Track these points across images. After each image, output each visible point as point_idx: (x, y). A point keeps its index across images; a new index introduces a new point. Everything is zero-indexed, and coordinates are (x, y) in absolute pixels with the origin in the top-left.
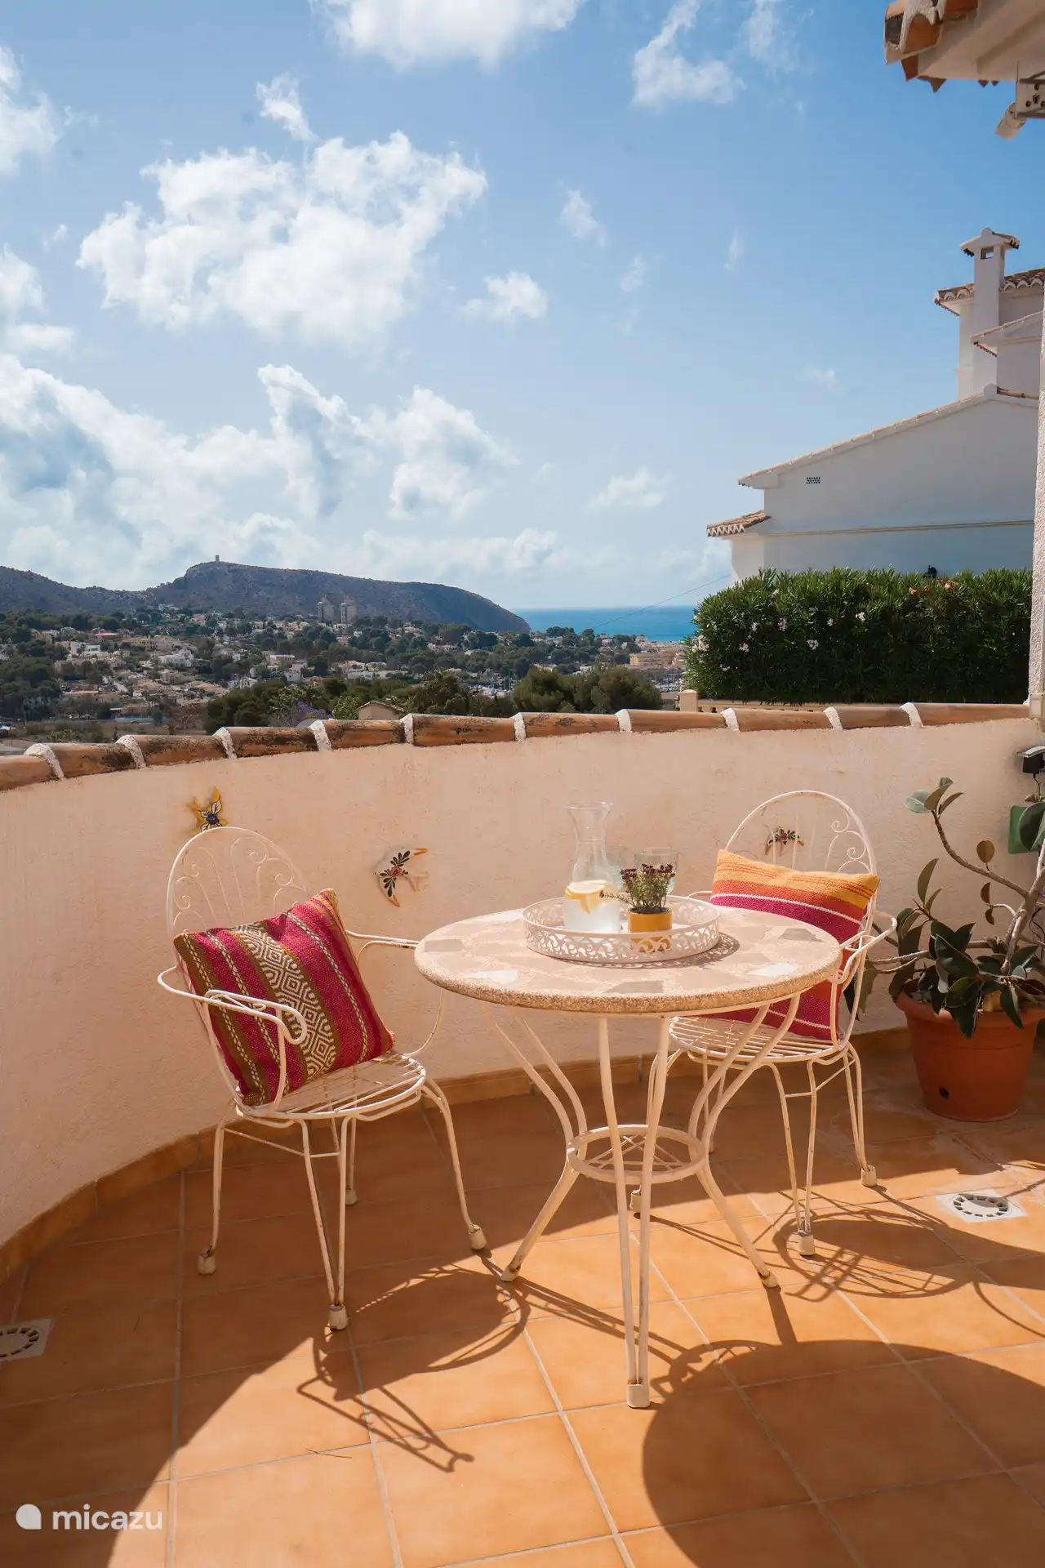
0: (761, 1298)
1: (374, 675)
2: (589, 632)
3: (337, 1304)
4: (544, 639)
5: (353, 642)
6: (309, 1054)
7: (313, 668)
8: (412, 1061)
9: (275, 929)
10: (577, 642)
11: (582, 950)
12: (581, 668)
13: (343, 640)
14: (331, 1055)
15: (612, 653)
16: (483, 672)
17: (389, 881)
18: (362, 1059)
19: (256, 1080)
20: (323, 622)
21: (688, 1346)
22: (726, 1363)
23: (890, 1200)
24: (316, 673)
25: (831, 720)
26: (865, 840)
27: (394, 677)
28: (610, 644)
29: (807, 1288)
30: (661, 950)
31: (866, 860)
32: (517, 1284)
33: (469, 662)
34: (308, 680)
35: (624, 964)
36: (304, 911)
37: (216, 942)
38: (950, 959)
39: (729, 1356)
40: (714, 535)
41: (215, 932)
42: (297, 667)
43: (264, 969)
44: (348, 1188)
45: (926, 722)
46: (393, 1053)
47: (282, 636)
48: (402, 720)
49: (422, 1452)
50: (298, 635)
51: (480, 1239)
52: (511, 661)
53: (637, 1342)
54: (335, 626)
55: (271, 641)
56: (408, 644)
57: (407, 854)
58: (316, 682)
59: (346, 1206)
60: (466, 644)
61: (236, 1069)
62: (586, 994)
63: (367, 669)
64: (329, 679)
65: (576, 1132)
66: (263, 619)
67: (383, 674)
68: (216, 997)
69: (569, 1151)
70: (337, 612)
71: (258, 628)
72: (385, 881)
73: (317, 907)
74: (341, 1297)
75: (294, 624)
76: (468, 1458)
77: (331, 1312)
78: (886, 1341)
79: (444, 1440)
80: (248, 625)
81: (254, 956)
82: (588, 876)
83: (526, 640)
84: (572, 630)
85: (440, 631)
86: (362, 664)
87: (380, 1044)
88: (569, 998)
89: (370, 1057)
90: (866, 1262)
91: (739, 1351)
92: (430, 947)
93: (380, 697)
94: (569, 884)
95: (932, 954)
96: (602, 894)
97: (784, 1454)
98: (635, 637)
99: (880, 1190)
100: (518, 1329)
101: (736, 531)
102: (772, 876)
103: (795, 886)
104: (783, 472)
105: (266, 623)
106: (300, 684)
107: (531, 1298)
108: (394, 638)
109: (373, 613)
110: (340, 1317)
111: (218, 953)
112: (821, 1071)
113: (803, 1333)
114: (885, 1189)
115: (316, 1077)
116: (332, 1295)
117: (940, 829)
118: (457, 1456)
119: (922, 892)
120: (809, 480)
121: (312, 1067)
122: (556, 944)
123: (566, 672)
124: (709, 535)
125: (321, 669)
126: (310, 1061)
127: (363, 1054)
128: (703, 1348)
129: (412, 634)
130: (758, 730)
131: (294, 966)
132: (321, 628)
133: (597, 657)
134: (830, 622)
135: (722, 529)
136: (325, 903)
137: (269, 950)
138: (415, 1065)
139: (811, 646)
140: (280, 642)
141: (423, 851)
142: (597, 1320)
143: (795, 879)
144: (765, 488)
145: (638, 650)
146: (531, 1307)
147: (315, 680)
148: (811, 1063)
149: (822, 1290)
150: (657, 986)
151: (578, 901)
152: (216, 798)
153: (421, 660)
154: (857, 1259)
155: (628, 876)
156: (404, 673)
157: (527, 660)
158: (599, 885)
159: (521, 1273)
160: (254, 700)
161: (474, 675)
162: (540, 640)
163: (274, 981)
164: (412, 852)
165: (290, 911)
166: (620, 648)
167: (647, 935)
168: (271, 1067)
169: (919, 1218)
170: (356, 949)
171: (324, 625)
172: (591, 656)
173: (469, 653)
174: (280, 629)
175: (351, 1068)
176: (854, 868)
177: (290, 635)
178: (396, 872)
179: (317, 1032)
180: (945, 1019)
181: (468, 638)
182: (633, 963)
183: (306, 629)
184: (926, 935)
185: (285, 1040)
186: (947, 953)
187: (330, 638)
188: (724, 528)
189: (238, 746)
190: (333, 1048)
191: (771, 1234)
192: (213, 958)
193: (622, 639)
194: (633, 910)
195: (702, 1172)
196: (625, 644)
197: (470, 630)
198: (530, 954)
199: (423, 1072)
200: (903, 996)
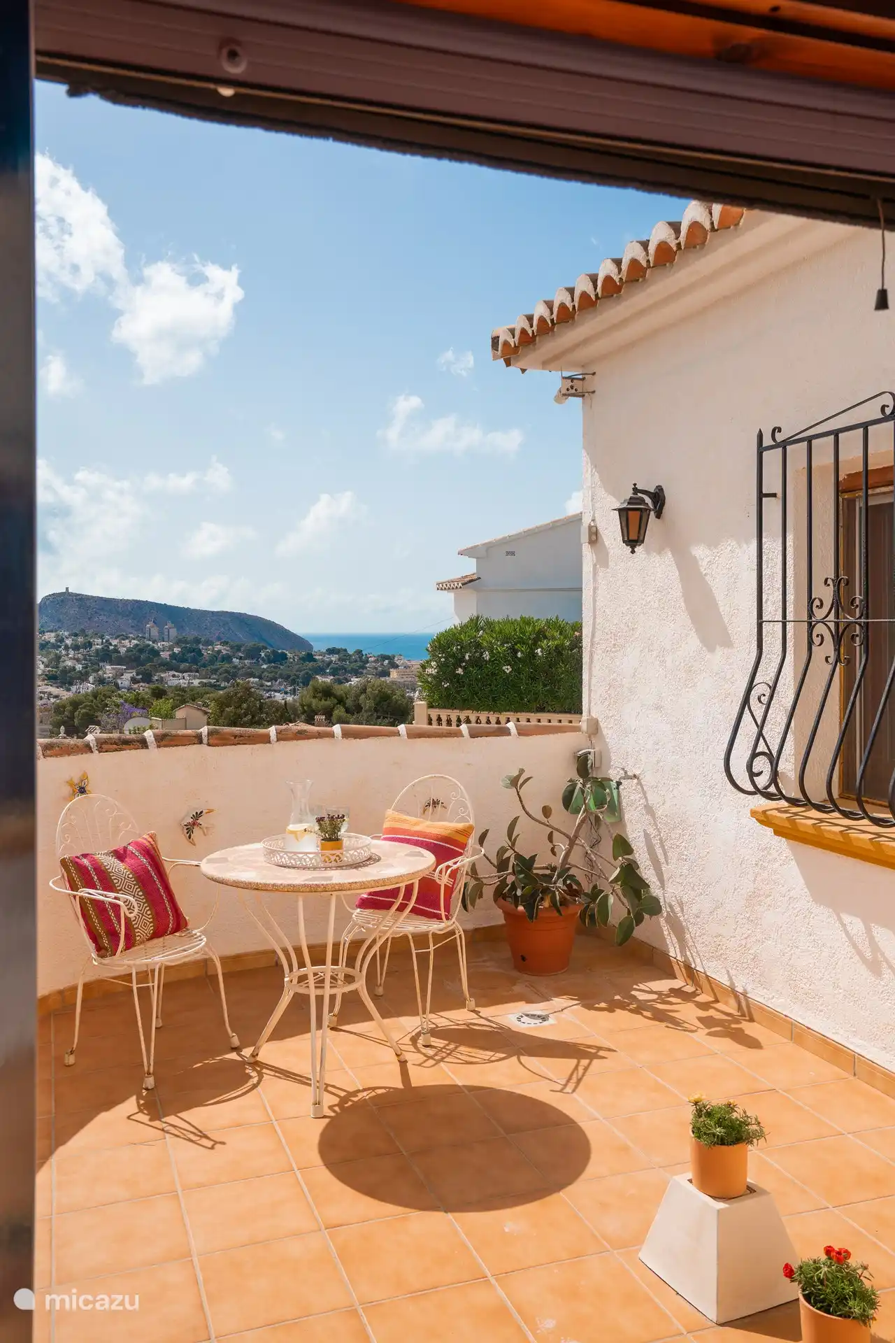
0: (396, 1068)
1: (189, 683)
2: (359, 652)
3: (149, 1073)
4: (324, 656)
5: (173, 656)
6: (137, 928)
7: (140, 677)
8: (198, 934)
9: (120, 855)
10: (350, 659)
11: (292, 861)
12: (352, 679)
13: (165, 655)
14: (150, 929)
15: (376, 668)
16: (276, 681)
17: (190, 829)
18: (169, 932)
19: (105, 942)
20: (150, 640)
21: (351, 1089)
22: (370, 1098)
23: (481, 1017)
24: (143, 680)
25: (464, 733)
26: (469, 805)
27: (204, 685)
28: (375, 662)
29: (425, 1061)
30: (335, 860)
31: (469, 815)
32: (256, 1064)
33: (265, 673)
34: (136, 686)
35: (315, 868)
36: (137, 844)
37: (85, 862)
38: (523, 875)
39: (373, 1094)
40: (442, 589)
41: (85, 856)
42: (127, 676)
43: (113, 878)
44: (157, 1017)
45: (519, 734)
46: (188, 930)
47: (116, 651)
48: (201, 730)
49: (198, 1142)
50: (129, 650)
51: (236, 1041)
52: (298, 673)
53: (318, 1087)
54: (159, 644)
55: (107, 655)
56: (217, 659)
57: (201, 812)
58: (143, 689)
59: (156, 1028)
60: (263, 659)
61: (94, 937)
62: (290, 882)
63: (184, 678)
64: (152, 686)
65: (291, 970)
66: (102, 637)
67: (196, 682)
68: (85, 892)
69: (286, 979)
70: (161, 632)
71: (98, 645)
72: (187, 829)
73: (145, 842)
74: (151, 1070)
75: (126, 642)
76: (223, 1143)
77: (146, 1079)
78: (460, 1084)
79: (209, 1136)
80: (89, 642)
81: (107, 870)
82: (301, 821)
83: (310, 657)
84: (345, 650)
85: (242, 649)
86: (180, 674)
87: (180, 924)
88: (281, 885)
89: (172, 933)
90: (462, 1049)
91: (380, 1091)
92: (210, 861)
93: (194, 700)
94: (288, 825)
95: (514, 873)
96: (305, 830)
97: (392, 1134)
98: (394, 657)
99: (477, 1013)
100: (255, 1086)
101: (457, 587)
102: (416, 824)
103: (428, 830)
104: (489, 547)
105: (104, 641)
106: (129, 689)
107: (264, 1071)
108: (205, 654)
109: (191, 634)
110: (150, 1082)
111: (86, 868)
112: (437, 938)
113: (416, 1081)
114: (480, 1012)
115: (142, 942)
116: (146, 1069)
117: (520, 798)
118: (216, 1143)
119: (510, 837)
120: (508, 553)
121: (139, 936)
122: (279, 858)
123: (340, 682)
124: (438, 589)
125: (147, 678)
126: (138, 932)
127: (170, 929)
128: (359, 1091)
129: (219, 652)
130: (420, 737)
131: (131, 876)
132: (149, 645)
133: (365, 671)
134: (519, 655)
135: (446, 585)
136: (150, 840)
137: (117, 868)
138: (200, 936)
139: (506, 670)
140: (115, 655)
141: (210, 811)
142: (302, 1080)
143: (428, 827)
144: (477, 558)
145: (396, 666)
146: (264, 1075)
147: (141, 686)
148: (431, 933)
149: (433, 1062)
150: (330, 878)
151: (293, 835)
152: (84, 777)
153: (227, 671)
154: (456, 1048)
155: (320, 820)
156: (213, 681)
157: (310, 672)
158: (305, 826)
159: (258, 1058)
160: (92, 701)
161: (269, 684)
162: (321, 657)
163: (118, 884)
164: (204, 812)
165: (129, 844)
166: (382, 664)
167: (328, 852)
168: (114, 935)
169: (495, 1026)
170: (168, 868)
171: (151, 643)
172: (361, 670)
173: (265, 666)
174: (115, 646)
175: (161, 939)
176: (462, 820)
177: (123, 650)
178: (194, 824)
179: (142, 914)
180: (522, 912)
181: (265, 655)
182: (319, 868)
183: (137, 645)
184: (512, 861)
185: (125, 914)
186: (521, 872)
187: (156, 653)
188: (448, 585)
189: (99, 746)
190: (152, 924)
191: (410, 1036)
192: (82, 870)
193: (384, 657)
194: (323, 840)
195: (360, 988)
196: (387, 661)
197: (266, 649)
198: (264, 864)
199: (205, 939)
200: (501, 900)
